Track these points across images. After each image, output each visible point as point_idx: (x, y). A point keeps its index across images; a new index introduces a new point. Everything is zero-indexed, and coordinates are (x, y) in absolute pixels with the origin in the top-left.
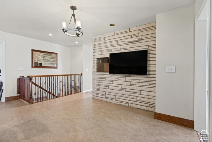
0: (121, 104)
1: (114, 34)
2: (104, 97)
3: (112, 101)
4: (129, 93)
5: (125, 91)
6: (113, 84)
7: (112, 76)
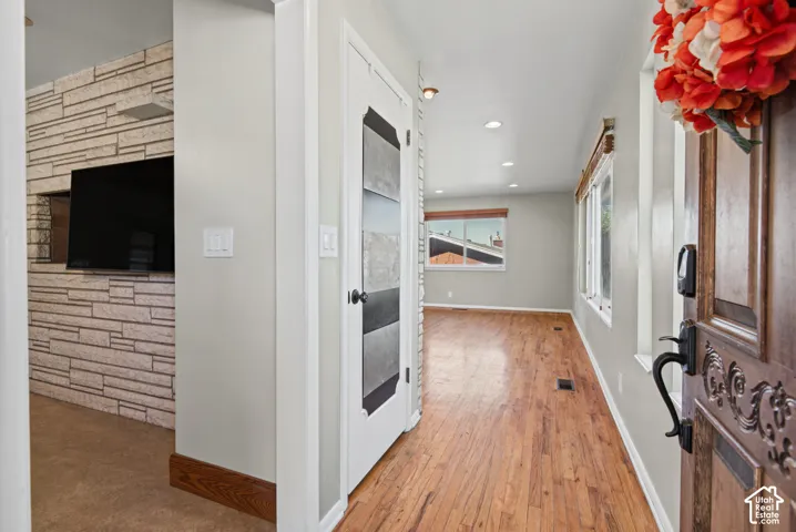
0: (123, 411)
1: (95, 77)
2: (64, 381)
3: (92, 401)
4: (146, 361)
5: (135, 352)
6: (92, 317)
7: (88, 279)
